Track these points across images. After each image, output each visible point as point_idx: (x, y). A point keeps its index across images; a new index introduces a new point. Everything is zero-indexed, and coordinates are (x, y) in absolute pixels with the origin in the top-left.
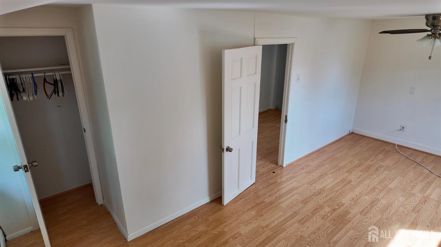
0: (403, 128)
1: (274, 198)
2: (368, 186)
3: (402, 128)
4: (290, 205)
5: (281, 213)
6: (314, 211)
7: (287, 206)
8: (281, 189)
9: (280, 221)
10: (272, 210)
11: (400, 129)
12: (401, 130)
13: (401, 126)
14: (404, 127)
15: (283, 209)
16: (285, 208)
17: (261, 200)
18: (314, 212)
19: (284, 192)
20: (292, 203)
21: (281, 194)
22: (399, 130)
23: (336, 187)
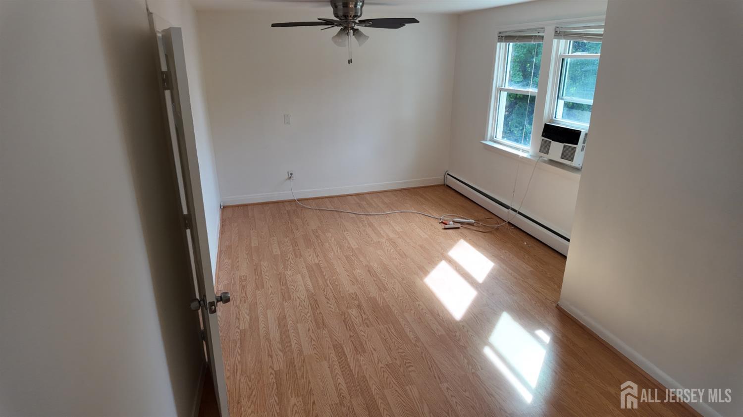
0: (291, 174)
1: (281, 354)
2: (339, 258)
3: (290, 176)
4: (313, 343)
5: (325, 364)
6: (346, 326)
7: (314, 348)
8: (268, 334)
9: (340, 373)
10: (307, 371)
11: (287, 177)
12: (291, 177)
13: (288, 173)
14: (291, 172)
15: (317, 357)
16: (316, 352)
17: (271, 373)
18: (348, 327)
19: (278, 335)
20: (312, 338)
21: (278, 339)
22: (287, 180)
23: (317, 281)
